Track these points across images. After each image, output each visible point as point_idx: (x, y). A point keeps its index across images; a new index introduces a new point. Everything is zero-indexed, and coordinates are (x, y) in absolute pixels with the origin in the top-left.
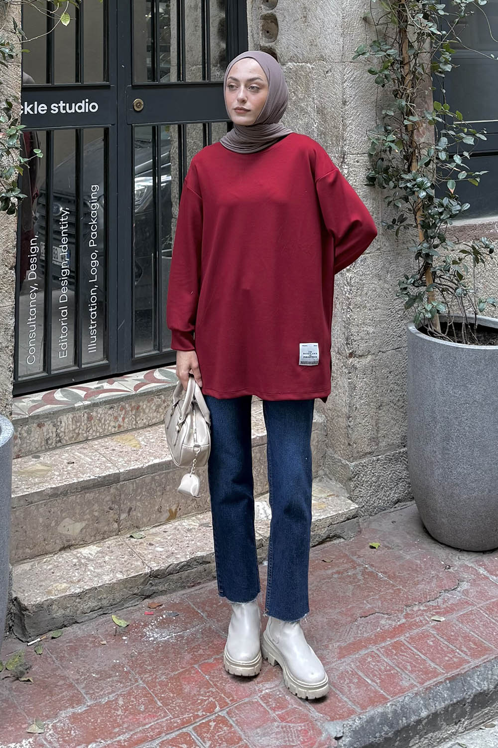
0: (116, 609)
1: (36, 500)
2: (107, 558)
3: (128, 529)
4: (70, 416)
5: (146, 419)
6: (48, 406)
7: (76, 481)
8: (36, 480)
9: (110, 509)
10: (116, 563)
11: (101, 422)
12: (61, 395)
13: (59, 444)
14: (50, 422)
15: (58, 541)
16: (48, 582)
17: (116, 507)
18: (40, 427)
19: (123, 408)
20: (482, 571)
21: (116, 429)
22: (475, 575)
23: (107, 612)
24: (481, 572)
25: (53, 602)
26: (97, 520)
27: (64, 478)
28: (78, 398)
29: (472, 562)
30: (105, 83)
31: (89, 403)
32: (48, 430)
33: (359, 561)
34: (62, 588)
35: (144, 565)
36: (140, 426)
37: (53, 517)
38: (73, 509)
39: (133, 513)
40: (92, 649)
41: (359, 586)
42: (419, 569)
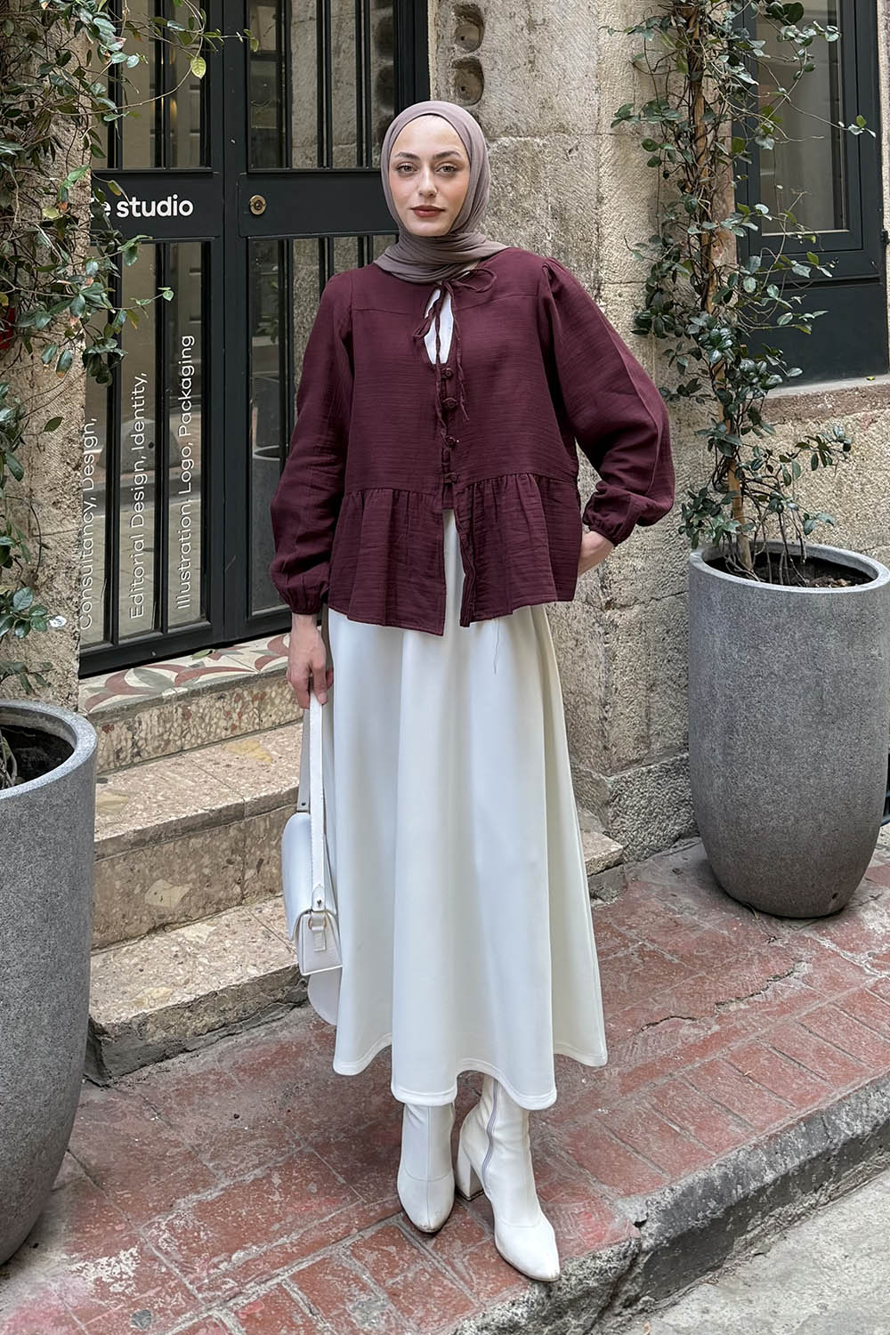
0: (248, 1026)
1: (110, 851)
2: (228, 944)
3: (258, 894)
4: (155, 712)
5: (275, 713)
6: (118, 698)
7: (174, 818)
8: (108, 818)
9: (230, 862)
10: (243, 950)
11: (204, 720)
12: (137, 679)
13: (137, 759)
14: (122, 723)
15: (145, 918)
16: (135, 986)
17: (239, 858)
18: (107, 732)
19: (240, 697)
20: (827, 943)
21: (229, 732)
22: (817, 951)
23: (234, 1032)
24: (827, 946)
25: (147, 1018)
26: (208, 881)
27: (154, 813)
28: (167, 684)
29: (810, 930)
30: (203, 168)
31: (186, 690)
32: (118, 736)
33: (632, 934)
34: (159, 995)
35: (290, 952)
36: (266, 726)
37: (138, 879)
38: (170, 863)
39: (267, 869)
40: (217, 1093)
41: (637, 974)
42: (728, 945)
